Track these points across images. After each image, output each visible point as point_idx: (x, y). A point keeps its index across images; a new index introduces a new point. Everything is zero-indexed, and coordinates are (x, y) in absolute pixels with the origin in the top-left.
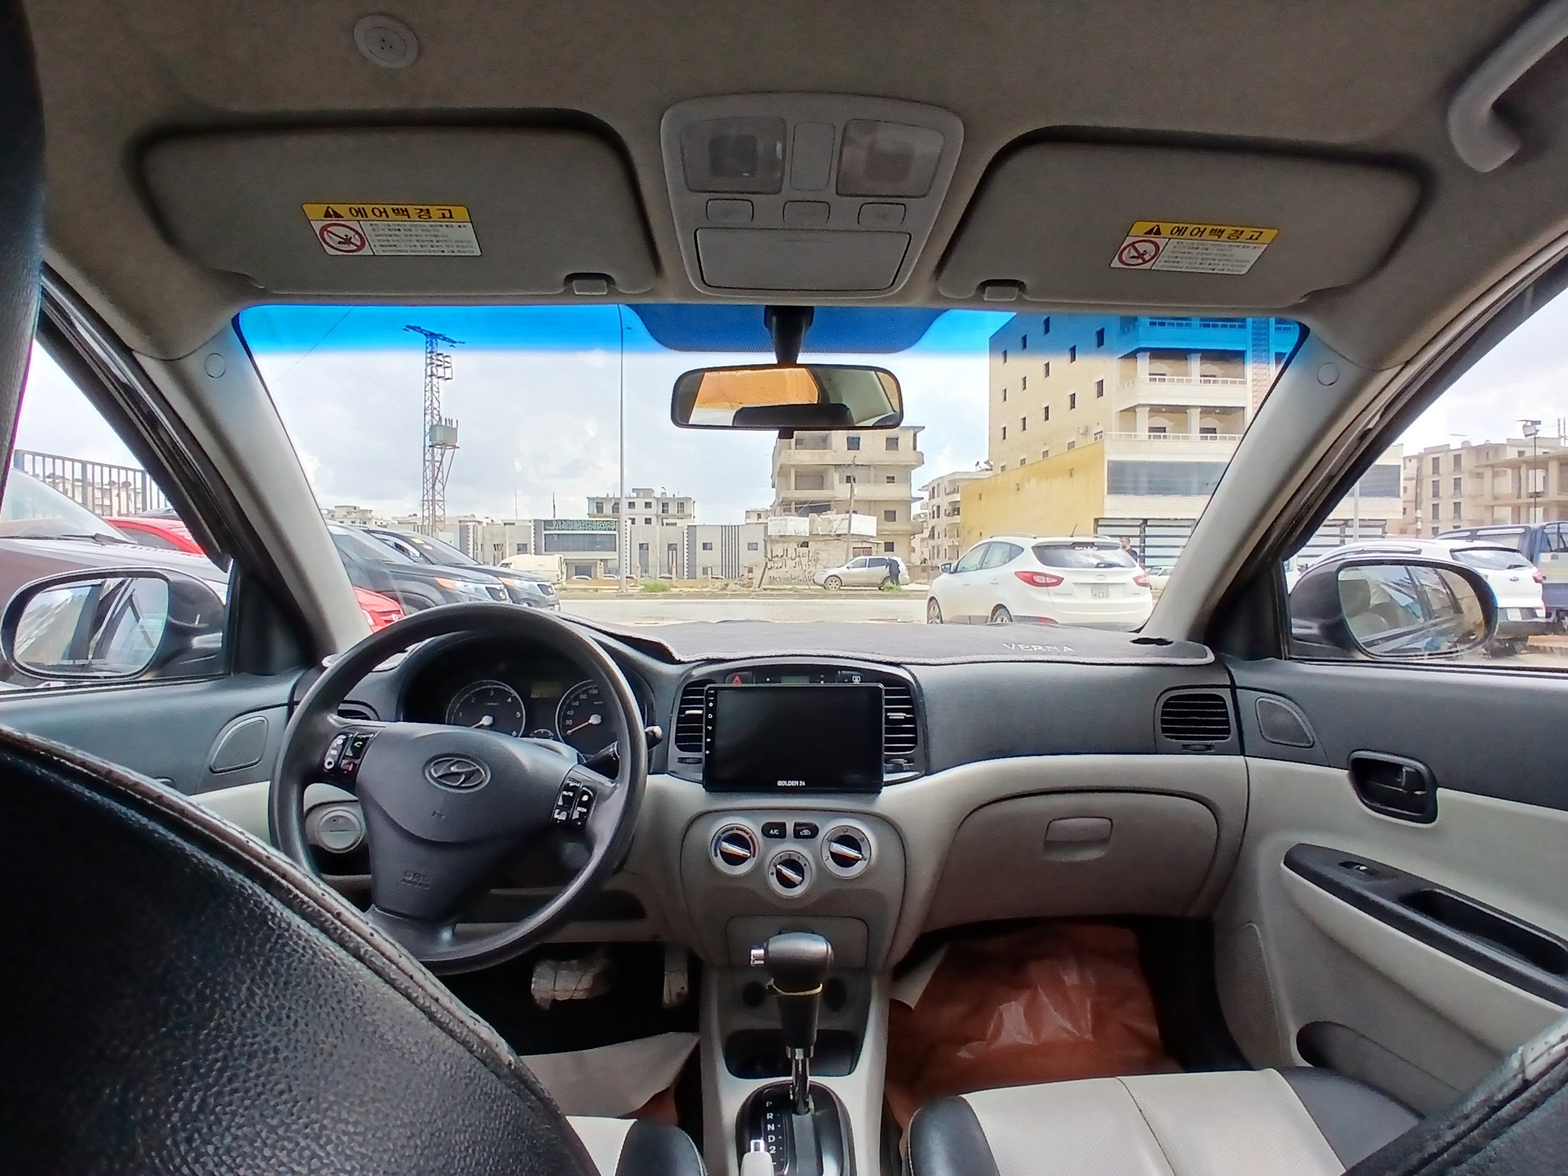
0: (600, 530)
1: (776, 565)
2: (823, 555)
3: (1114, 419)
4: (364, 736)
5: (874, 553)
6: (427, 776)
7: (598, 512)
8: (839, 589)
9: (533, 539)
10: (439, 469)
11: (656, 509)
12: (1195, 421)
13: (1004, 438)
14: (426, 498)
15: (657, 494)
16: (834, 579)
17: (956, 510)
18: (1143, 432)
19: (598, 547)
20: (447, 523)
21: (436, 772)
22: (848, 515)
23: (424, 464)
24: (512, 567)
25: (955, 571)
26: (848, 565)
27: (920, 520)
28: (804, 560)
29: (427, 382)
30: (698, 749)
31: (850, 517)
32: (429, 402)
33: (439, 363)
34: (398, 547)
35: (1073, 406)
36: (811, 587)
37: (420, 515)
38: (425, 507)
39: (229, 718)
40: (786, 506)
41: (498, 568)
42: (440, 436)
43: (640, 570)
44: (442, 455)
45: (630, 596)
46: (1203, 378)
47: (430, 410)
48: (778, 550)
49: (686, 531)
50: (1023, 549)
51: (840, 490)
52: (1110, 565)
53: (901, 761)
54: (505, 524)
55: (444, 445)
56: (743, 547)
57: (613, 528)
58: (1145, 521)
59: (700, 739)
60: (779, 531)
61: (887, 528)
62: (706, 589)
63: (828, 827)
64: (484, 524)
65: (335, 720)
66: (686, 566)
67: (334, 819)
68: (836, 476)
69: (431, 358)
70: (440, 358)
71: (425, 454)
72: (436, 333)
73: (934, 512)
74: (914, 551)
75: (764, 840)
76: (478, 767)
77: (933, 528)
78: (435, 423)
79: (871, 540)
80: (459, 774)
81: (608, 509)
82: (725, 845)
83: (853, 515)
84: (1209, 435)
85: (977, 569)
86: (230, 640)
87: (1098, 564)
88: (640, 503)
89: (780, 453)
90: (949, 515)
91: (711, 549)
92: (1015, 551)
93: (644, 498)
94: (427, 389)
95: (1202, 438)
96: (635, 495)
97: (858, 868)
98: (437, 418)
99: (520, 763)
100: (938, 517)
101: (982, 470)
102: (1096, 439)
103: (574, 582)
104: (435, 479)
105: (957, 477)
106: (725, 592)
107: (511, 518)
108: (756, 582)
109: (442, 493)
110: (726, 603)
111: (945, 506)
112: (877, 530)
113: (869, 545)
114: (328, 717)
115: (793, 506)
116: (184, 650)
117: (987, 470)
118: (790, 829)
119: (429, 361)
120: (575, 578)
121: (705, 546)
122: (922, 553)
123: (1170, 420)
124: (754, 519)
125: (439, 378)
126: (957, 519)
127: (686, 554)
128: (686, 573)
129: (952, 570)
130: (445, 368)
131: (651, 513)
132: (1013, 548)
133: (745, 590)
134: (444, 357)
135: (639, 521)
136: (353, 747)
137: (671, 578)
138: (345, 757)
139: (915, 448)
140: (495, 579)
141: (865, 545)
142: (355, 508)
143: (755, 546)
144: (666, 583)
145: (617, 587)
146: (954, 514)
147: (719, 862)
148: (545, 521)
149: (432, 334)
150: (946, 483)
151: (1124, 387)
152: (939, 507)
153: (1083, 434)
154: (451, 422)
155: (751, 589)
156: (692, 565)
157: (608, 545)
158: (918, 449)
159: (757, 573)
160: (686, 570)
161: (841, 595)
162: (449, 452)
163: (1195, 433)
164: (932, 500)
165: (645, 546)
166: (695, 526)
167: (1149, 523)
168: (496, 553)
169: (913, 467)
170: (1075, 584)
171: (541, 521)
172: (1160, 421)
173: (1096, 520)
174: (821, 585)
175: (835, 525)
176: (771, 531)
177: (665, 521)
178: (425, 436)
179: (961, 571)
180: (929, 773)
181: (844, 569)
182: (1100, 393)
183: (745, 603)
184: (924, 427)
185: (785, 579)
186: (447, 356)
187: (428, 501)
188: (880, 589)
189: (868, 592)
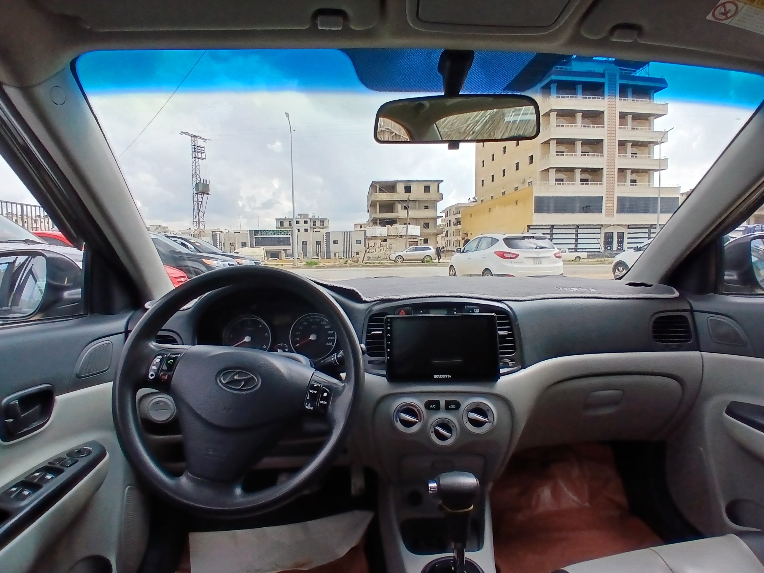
0: (282, 235)
1: (371, 251)
2: (394, 246)
3: (538, 176)
4: (174, 356)
5: (419, 244)
6: (218, 381)
7: (281, 226)
8: (402, 262)
9: (249, 240)
10: (201, 205)
11: (310, 224)
12: (578, 175)
13: (483, 186)
14: (195, 220)
15: (311, 216)
16: (400, 257)
17: (458, 222)
18: (552, 181)
19: (281, 243)
20: (206, 232)
21: (224, 380)
22: (406, 225)
23: (193, 203)
24: (240, 253)
25: (463, 252)
26: (406, 250)
27: (441, 227)
28: (385, 248)
29: (193, 160)
30: (382, 355)
31: (407, 226)
32: (194, 172)
33: (199, 151)
34: (182, 244)
35: (517, 169)
36: (389, 262)
37: (192, 229)
38: (195, 225)
39: (88, 342)
40: (374, 222)
41: (233, 254)
42: (200, 188)
43: (303, 254)
44: (202, 198)
45: (299, 267)
46: (582, 154)
47: (195, 175)
48: (372, 243)
49: (325, 235)
50: (498, 240)
51: (401, 213)
52: (542, 248)
53: (507, 361)
54: (235, 233)
55: (203, 193)
56: (354, 242)
57: (289, 234)
58: (553, 226)
59: (383, 349)
60: (372, 234)
61: (425, 232)
62: (336, 264)
63: (466, 403)
64: (225, 233)
65: (154, 345)
66: (325, 252)
67: (158, 403)
68: (399, 206)
69: (195, 148)
70: (199, 148)
71: (193, 198)
72: (197, 135)
73: (447, 224)
74: (438, 243)
75: (426, 412)
76: (253, 375)
77: (447, 231)
78: (198, 182)
79: (418, 238)
80: (239, 381)
81: (286, 224)
82: (403, 415)
83: (409, 225)
84: (585, 182)
85: (475, 251)
86: (86, 293)
87: (536, 247)
88: (302, 222)
89: (371, 195)
90: (455, 225)
91: (338, 244)
92: (494, 241)
93: (304, 218)
94: (193, 164)
95: (582, 184)
96: (299, 217)
97: (486, 428)
98: (199, 179)
99: (280, 372)
100: (450, 226)
101: (471, 202)
102: (529, 185)
103: (270, 261)
104: (199, 211)
105: (459, 206)
106: (346, 265)
107: (238, 230)
108: (361, 260)
109: (203, 217)
110: (347, 270)
111: (453, 220)
112: (421, 233)
113: (416, 240)
114: (150, 344)
115: (378, 221)
116: (59, 300)
117: (474, 202)
118: (442, 404)
119: (193, 150)
120: (270, 259)
121: (335, 242)
122: (442, 244)
123: (566, 175)
124: (359, 228)
125: (199, 158)
126: (459, 227)
127: (325, 246)
128: (325, 256)
129: (462, 252)
130: (202, 153)
131: (307, 226)
132: (493, 239)
133: (356, 264)
134: (201, 148)
135: (302, 230)
136: (168, 364)
137: (318, 259)
138: (163, 370)
139: (438, 191)
140: (232, 259)
141: (415, 240)
142: (160, 226)
143: (359, 241)
144: (316, 260)
145: (292, 263)
146: (458, 225)
147: (399, 425)
148: (255, 231)
149: (194, 136)
150: (454, 209)
151: (543, 159)
152: (450, 221)
153: (522, 183)
154: (206, 181)
155: (359, 263)
156: (328, 252)
157: (286, 242)
158: (440, 192)
159: (361, 255)
160: (325, 254)
161: (404, 265)
162: (205, 196)
163: (578, 182)
164: (447, 217)
165: (305, 243)
166: (329, 232)
167: (555, 227)
168: (231, 247)
169: (438, 201)
170: (525, 257)
171: (253, 230)
172: (561, 176)
173: (529, 226)
174: (393, 261)
175: (400, 230)
176: (368, 234)
177: (315, 230)
178: (193, 188)
179: (466, 252)
180: (523, 368)
181: (405, 252)
182: (531, 162)
183: (356, 270)
184: (443, 181)
185: (375, 258)
186: (203, 147)
187: (196, 221)
188: (422, 262)
189: (417, 264)
